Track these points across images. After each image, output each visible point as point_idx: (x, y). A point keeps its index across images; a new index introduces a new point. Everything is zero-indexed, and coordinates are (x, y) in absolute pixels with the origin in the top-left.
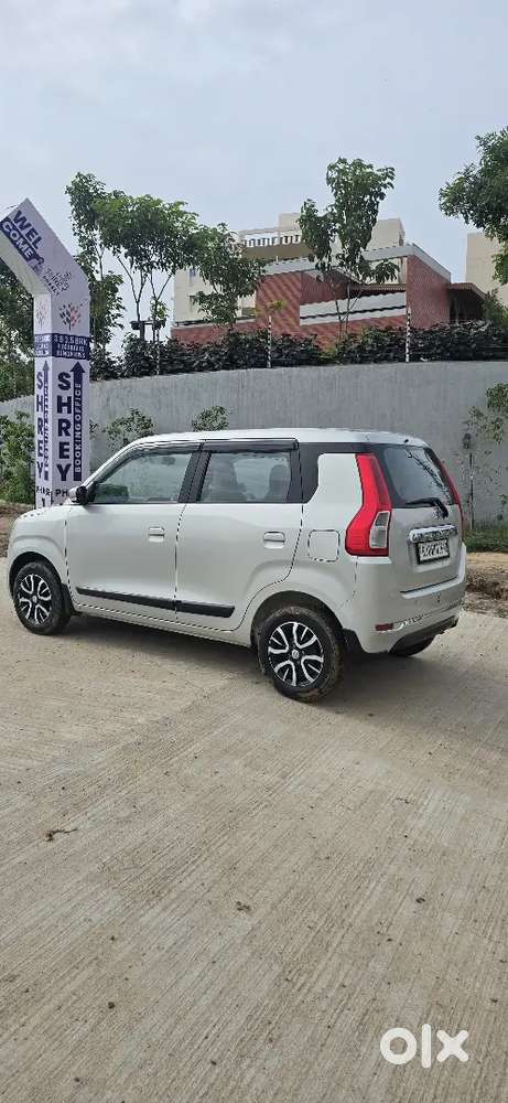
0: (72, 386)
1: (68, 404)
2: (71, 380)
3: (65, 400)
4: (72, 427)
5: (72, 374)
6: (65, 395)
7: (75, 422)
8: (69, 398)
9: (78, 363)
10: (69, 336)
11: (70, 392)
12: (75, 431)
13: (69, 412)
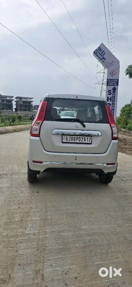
0: (112, 94)
1: (111, 99)
2: (112, 92)
3: (110, 98)
4: (111, 105)
5: (112, 90)
6: (110, 96)
7: (112, 104)
8: (111, 97)
9: (114, 87)
10: (112, 79)
11: (111, 96)
12: (112, 106)
13: (111, 101)
